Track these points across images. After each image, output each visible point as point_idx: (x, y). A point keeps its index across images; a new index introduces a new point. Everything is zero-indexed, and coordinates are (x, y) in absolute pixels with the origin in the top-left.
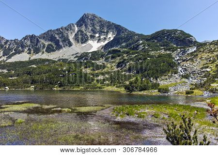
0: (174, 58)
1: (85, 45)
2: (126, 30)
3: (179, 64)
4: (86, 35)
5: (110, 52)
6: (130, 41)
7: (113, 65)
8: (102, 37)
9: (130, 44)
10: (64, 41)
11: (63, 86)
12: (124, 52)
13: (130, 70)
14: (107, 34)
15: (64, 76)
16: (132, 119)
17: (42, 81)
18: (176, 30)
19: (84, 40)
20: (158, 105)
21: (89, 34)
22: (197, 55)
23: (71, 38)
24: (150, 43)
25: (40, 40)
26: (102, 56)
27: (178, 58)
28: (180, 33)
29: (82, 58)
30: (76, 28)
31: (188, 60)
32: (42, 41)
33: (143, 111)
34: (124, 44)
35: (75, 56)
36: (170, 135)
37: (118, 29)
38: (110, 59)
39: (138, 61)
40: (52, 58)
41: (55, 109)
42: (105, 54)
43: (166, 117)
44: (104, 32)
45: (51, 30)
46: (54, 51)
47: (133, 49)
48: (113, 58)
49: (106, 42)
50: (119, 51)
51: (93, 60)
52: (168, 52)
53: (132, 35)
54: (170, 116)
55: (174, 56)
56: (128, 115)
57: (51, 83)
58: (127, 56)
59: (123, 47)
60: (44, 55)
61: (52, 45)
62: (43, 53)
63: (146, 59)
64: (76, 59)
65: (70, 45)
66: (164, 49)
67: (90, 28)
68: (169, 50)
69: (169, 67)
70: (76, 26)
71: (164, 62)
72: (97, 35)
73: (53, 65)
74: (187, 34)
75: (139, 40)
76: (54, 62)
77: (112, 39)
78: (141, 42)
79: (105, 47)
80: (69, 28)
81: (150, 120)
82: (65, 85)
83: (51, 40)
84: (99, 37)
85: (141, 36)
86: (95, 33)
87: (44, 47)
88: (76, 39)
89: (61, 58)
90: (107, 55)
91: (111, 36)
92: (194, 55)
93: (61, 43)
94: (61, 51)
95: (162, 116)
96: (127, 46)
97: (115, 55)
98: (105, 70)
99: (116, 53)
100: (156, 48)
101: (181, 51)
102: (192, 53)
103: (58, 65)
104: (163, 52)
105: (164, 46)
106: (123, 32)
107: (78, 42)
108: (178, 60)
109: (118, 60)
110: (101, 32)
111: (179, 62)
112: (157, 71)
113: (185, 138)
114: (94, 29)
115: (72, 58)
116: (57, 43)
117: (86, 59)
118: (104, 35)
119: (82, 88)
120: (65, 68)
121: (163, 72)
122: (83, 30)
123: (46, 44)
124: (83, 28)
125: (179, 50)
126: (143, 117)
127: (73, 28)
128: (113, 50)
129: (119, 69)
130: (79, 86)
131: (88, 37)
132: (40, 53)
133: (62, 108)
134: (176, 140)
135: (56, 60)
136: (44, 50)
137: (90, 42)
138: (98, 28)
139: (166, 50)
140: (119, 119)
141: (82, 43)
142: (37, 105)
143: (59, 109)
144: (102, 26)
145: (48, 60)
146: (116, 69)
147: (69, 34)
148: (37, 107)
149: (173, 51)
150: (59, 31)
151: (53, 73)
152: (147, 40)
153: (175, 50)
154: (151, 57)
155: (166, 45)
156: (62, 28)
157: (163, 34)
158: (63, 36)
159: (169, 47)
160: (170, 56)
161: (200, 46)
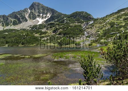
0: (82, 27)
1: (35, 20)
2: (57, 12)
3: (85, 30)
4: (35, 15)
5: (49, 25)
6: (60, 18)
7: (51, 31)
8: (44, 16)
9: (60, 20)
10: (22, 18)
11: (24, 44)
12: (56, 24)
13: (60, 34)
14: (47, 14)
15: (24, 39)
16: (63, 59)
17: (12, 42)
18: (83, 12)
19: (34, 18)
20: (75, 52)
21: (37, 14)
22: (94, 25)
23: (27, 16)
24: (70, 19)
25: (8, 18)
26: (45, 27)
27: (84, 27)
28: (85, 14)
29: (34, 28)
30: (29, 11)
31: (89, 28)
32: (10, 18)
33: (68, 55)
34: (56, 20)
35: (30, 27)
36: (83, 65)
37: (53, 11)
38: (49, 28)
39: (64, 29)
40: (16, 29)
41: (21, 57)
42: (46, 26)
43: (80, 57)
44: (45, 13)
45: (14, 12)
46: (17, 24)
47: (61, 23)
48: (51, 27)
49: (47, 19)
50: (54, 24)
51: (40, 29)
52: (80, 24)
53: (60, 15)
54: (81, 57)
55: (82, 26)
56: (60, 57)
57: (17, 43)
58: (58, 26)
59: (55, 22)
60: (12, 27)
61: (16, 21)
62: (11, 25)
63: (68, 28)
64: (30, 29)
65: (26, 21)
66: (77, 22)
67: (37, 11)
68: (80, 22)
69: (80, 32)
70: (29, 9)
71: (77, 29)
72: (41, 15)
73: (17, 32)
74: (89, 14)
75: (64, 18)
76: (18, 31)
77: (49, 17)
78: (65, 18)
79: (46, 21)
80: (25, 11)
81: (72, 59)
82: (25, 44)
83: (15, 18)
84: (42, 16)
85: (65, 15)
86: (40, 13)
87: (11, 22)
88: (30, 17)
89: (22, 28)
90: (47, 26)
91: (49, 15)
92: (92, 25)
93: (21, 20)
94: (21, 24)
95: (78, 57)
96: (58, 21)
97: (52, 26)
98: (47, 34)
99: (52, 25)
100: (73, 22)
101: (86, 23)
102: (91, 24)
103: (20, 32)
104: (77, 24)
105: (77, 20)
106: (55, 13)
107: (31, 19)
108: (84, 28)
109: (53, 28)
110: (43, 13)
111: (85, 29)
112: (74, 34)
113: (90, 66)
114: (39, 11)
115: (28, 28)
116: (19, 19)
117: (36, 29)
118: (45, 15)
119: (35, 45)
120: (24, 34)
121: (77, 35)
122: (33, 12)
123: (13, 20)
124: (33, 11)
125: (85, 23)
126: (68, 58)
127: (27, 10)
128: (51, 23)
129: (54, 34)
130: (33, 44)
131: (36, 16)
132: (9, 26)
133: (24, 56)
134: (86, 67)
135: (19, 29)
136: (12, 24)
137: (38, 19)
138: (42, 11)
139: (78, 23)
140: (56, 60)
141: (33, 19)
142: (10, 55)
143: (23, 56)
144: (44, 10)
145: (14, 30)
146: (52, 34)
147: (26, 14)
148: (11, 56)
149: (82, 23)
150: (20, 13)
151: (18, 37)
152: (68, 17)
153: (83, 23)
154: (71, 27)
155: (78, 20)
156: (21, 11)
157: (76, 14)
158: (22, 16)
159: (80, 21)
160: (80, 26)
161: (95, 20)
